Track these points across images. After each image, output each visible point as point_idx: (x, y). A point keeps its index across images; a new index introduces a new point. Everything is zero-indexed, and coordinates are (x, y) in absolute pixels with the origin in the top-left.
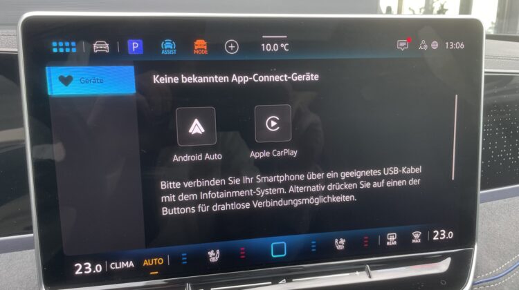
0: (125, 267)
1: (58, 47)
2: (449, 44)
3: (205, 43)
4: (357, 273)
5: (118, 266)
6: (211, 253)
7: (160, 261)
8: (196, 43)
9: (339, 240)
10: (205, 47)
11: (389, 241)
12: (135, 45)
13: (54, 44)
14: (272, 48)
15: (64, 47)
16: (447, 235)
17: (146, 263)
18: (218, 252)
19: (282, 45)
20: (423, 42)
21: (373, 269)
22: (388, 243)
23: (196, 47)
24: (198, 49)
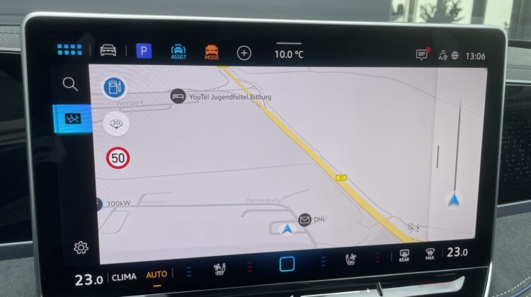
0: (128, 279)
1: (63, 49)
2: (470, 55)
3: (217, 49)
4: (368, 291)
5: (120, 278)
6: (217, 267)
7: (164, 274)
8: (207, 48)
9: (350, 256)
10: (217, 53)
11: (401, 257)
12: (144, 49)
13: (60, 46)
14: (286, 55)
15: (70, 50)
16: (461, 252)
17: (149, 275)
18: (224, 265)
19: (296, 52)
20: (443, 52)
21: (384, 287)
22: (400, 260)
23: (207, 53)
24: (209, 54)
